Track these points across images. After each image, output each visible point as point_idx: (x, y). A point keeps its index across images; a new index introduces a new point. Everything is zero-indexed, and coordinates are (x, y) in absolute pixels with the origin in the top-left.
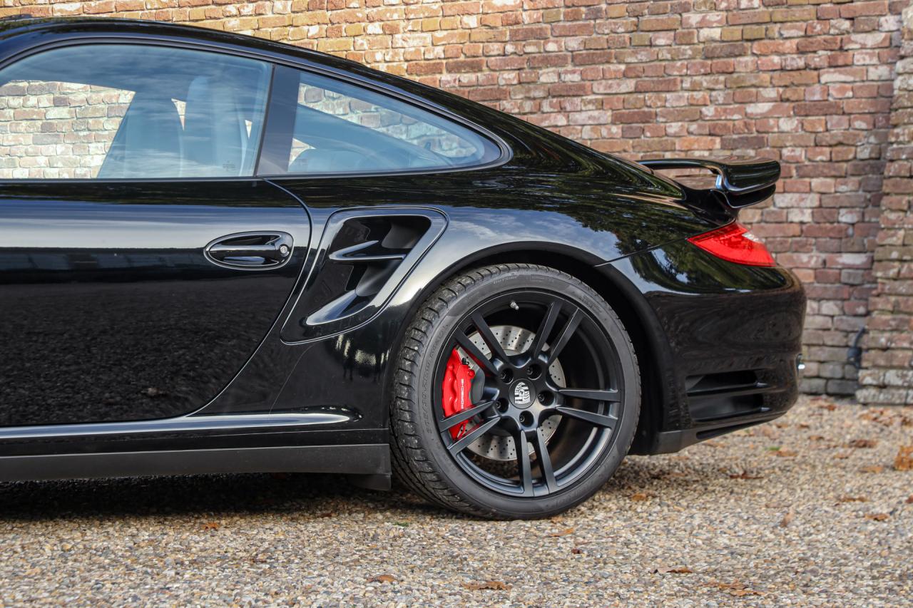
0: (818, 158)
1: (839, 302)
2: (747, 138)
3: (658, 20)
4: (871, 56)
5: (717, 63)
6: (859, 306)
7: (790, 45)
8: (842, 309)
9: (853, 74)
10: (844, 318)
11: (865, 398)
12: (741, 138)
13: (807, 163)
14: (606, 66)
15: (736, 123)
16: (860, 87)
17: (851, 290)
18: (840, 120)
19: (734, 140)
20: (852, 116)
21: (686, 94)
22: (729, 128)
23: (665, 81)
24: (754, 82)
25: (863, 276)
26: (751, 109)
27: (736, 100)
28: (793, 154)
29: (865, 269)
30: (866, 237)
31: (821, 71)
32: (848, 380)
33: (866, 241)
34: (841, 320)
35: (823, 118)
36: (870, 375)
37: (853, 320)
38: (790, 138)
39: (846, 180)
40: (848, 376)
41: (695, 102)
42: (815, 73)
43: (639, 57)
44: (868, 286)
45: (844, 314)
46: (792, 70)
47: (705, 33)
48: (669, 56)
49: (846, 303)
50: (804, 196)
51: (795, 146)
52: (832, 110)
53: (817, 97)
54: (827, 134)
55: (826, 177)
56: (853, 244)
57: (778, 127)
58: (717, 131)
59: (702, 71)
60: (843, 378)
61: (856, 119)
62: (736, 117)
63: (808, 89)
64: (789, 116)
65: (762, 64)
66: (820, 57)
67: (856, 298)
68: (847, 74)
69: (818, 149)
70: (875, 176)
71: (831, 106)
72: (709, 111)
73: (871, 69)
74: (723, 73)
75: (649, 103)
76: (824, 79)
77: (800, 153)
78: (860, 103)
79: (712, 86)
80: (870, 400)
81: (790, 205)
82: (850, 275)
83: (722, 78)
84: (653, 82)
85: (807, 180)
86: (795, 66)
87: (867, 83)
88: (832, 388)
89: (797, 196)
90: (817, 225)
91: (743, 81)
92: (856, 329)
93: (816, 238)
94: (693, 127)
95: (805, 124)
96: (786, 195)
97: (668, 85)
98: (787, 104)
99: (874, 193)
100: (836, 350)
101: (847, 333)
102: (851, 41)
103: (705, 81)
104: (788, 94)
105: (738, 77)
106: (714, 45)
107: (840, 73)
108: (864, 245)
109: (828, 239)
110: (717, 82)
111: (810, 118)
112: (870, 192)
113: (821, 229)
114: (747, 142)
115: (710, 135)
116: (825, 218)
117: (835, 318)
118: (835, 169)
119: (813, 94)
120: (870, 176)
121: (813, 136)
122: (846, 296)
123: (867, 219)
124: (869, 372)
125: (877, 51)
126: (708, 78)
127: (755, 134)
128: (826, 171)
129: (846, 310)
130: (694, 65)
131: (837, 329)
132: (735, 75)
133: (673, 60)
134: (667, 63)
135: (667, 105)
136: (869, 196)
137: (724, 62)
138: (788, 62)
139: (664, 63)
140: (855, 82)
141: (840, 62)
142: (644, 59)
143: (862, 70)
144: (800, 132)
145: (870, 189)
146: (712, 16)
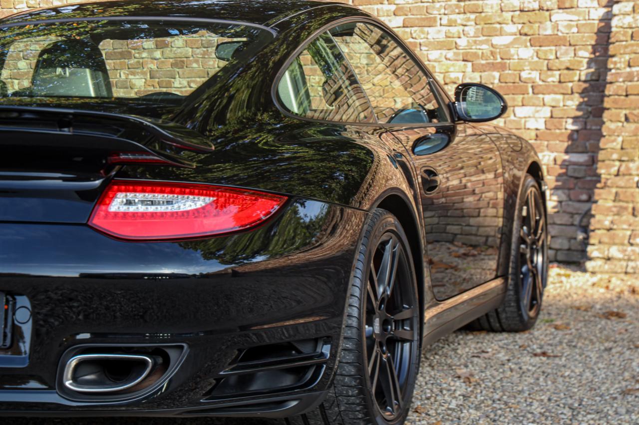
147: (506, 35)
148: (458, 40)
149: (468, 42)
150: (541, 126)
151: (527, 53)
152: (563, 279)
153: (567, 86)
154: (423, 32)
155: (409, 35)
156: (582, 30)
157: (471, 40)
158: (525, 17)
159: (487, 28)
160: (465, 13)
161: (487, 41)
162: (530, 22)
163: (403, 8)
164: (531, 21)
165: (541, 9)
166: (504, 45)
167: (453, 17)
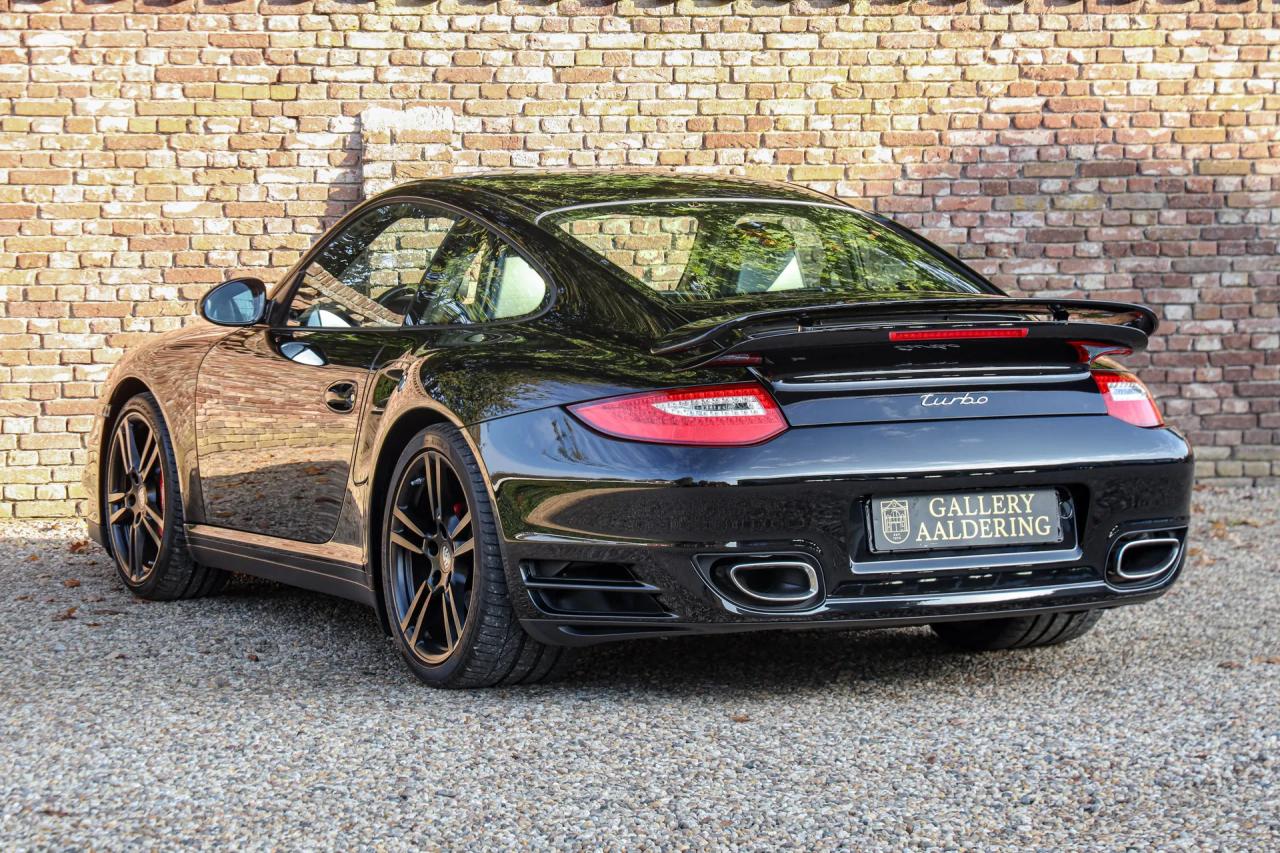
0: (256, 263)
2: (163, 240)
3: (42, 104)
4: (320, 157)
5: (123, 156)
7: (220, 141)
9: (301, 175)
12: (155, 239)
13: (240, 267)
15: (149, 222)
16: (308, 190)
18: (282, 222)
19: (148, 241)
20: (298, 219)
21: (81, 189)
22: (139, 228)
23: (53, 173)
24: (173, 179)
26: (171, 208)
27: (150, 197)
28: (223, 258)
31: (259, 170)
35: (261, 220)
38: (219, 240)
41: (95, 199)
42: (251, 172)
43: (15, 144)
46: (221, 168)
47: (106, 123)
48: (58, 146)
51: (226, 249)
52: (271, 212)
53: (253, 198)
54: (266, 237)
57: (204, 228)
58: (124, 231)
59: (105, 164)
61: (302, 222)
62: (149, 215)
63: (241, 188)
64: (217, 217)
65: (184, 160)
66: (259, 158)
68: (293, 174)
69: (254, 253)
71: (270, 207)
72: (114, 208)
73: (321, 172)
74: (132, 167)
75: (30, 197)
76: (261, 179)
77: (233, 257)
78: (308, 206)
79: (117, 182)
83: (131, 172)
84: (36, 173)
86: (227, 164)
87: (315, 185)
91: (158, 177)
94: (92, 225)
95: (238, 226)
97: (56, 178)
98: (215, 204)
102: (296, 141)
103: (110, 175)
104: (216, 194)
105: (153, 173)
106: (117, 135)
107: (283, 173)
110: (124, 177)
111: (243, 220)
114: (165, 244)
115: (114, 234)
119: (249, 194)
121: (249, 238)
125: (327, 152)
126: (111, 171)
127: (173, 235)
130: (92, 156)
132: (148, 170)
133: (62, 149)
134: (52, 152)
135: (56, 199)
137: (133, 155)
138: (217, 160)
139: (48, 153)
140: (300, 183)
141: (283, 162)
142: (22, 147)
143: (309, 171)
144: (232, 234)
146: (117, 104)
147: (187, 200)
148: (105, 206)
149: (124, 208)
151: (219, 225)
154: (45, 193)
155: (21, 197)
156: (306, 196)
157: (128, 206)
158: (216, 177)
159: (155, 190)
160: (117, 167)
161: (155, 207)
162: (223, 183)
163: (9, 156)
164: (226, 181)
165: (241, 165)
166: (184, 214)
167: (97, 172)
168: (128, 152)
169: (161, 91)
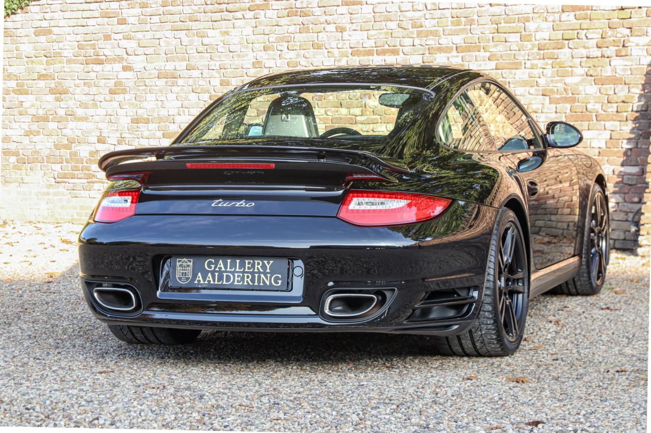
0: (610, 110)
1: (622, 195)
2: (566, 98)
3: (510, 27)
4: (643, 50)
5: (547, 53)
6: (634, 197)
7: (593, 43)
8: (624, 198)
9: (632, 60)
10: (625, 204)
11: (643, 253)
12: (562, 97)
13: (603, 112)
14: (477, 53)
15: (559, 88)
16: (636, 69)
17: (629, 187)
18: (623, 87)
19: (558, 99)
20: (631, 86)
21: (527, 71)
22: (554, 91)
23: (515, 63)
24: (570, 64)
25: (637, 179)
26: (568, 80)
27: (559, 75)
28: (594, 107)
29: (638, 176)
30: (639, 156)
31: (612, 59)
32: (628, 240)
33: (639, 159)
34: (624, 205)
35: (613, 86)
36: (646, 239)
37: (631, 205)
38: (592, 98)
39: (627, 123)
40: (627, 238)
41: (533, 76)
42: (608, 60)
43: (498, 48)
44: (640, 185)
45: (625, 202)
46: (593, 58)
47: (539, 35)
48: (517, 49)
49: (626, 195)
50: (600, 132)
51: (595, 102)
52: (618, 82)
53: (609, 74)
54: (615, 96)
55: (614, 120)
56: (631, 161)
57: (585, 91)
58: (547, 93)
59: (538, 57)
60: (624, 239)
61: (633, 87)
62: (559, 85)
63: (603, 69)
64: (591, 85)
65: (575, 54)
66: (611, 51)
67: (632, 193)
68: (628, 60)
69: (609, 105)
70: (644, 121)
71: (617, 79)
72: (542, 81)
73: (642, 58)
74: (551, 58)
75: (504, 76)
76: (613, 63)
77: (598, 106)
78: (635, 78)
79: (544, 67)
80: (645, 254)
81: (592, 137)
82: (629, 179)
83: (550, 61)
84: (508, 63)
85: (603, 123)
86: (595, 56)
87: (639, 66)
88: (618, 245)
89: (597, 132)
90: (609, 149)
91: (563, 64)
92: (633, 211)
93: (608, 157)
94: (533, 90)
95: (602, 89)
96: (589, 131)
97: (516, 66)
98: (590, 78)
99: (644, 131)
100: (620, 222)
101: (627, 213)
102: (629, 41)
103: (540, 63)
104: (591, 72)
105: (560, 61)
106: (545, 42)
107: (623, 60)
108: (637, 162)
109: (616, 158)
110: (547, 64)
111: (604, 86)
112: (641, 130)
113: (611, 151)
114: (566, 100)
115: (543, 95)
116: (614, 145)
117: (620, 204)
118: (620, 117)
119: (607, 72)
120: (641, 121)
121: (607, 96)
122: (626, 191)
123: (639, 146)
124: (645, 237)
125: (646, 47)
126: (542, 61)
127: (570, 95)
128: (614, 118)
129: (627, 199)
130: (532, 54)
131: (621, 211)
132: (558, 60)
133: (519, 50)
134: (515, 52)
135: (516, 77)
136: (640, 132)
137: (552, 53)
138: (591, 53)
139: (513, 52)
140: (632, 65)
141: (623, 54)
142: (502, 49)
143: (636, 58)
144: (599, 94)
145: (641, 128)
146: (545, 25)
147: (577, 76)
148: (539, 80)
149: (547, 81)
150: (603, 146)
151: (592, 89)
152: (620, 261)
153: (623, 115)
154: (511, 74)
155: (501, 76)
156: (635, 72)
157: (549, 79)
158: (591, 63)
159: (561, 71)
160: (544, 59)
161: (561, 80)
162: (594, 66)
163: (495, 55)
164: (595, 65)
165: (603, 56)
166: (575, 84)
167: (535, 62)
168: (550, 51)
169: (564, 17)
